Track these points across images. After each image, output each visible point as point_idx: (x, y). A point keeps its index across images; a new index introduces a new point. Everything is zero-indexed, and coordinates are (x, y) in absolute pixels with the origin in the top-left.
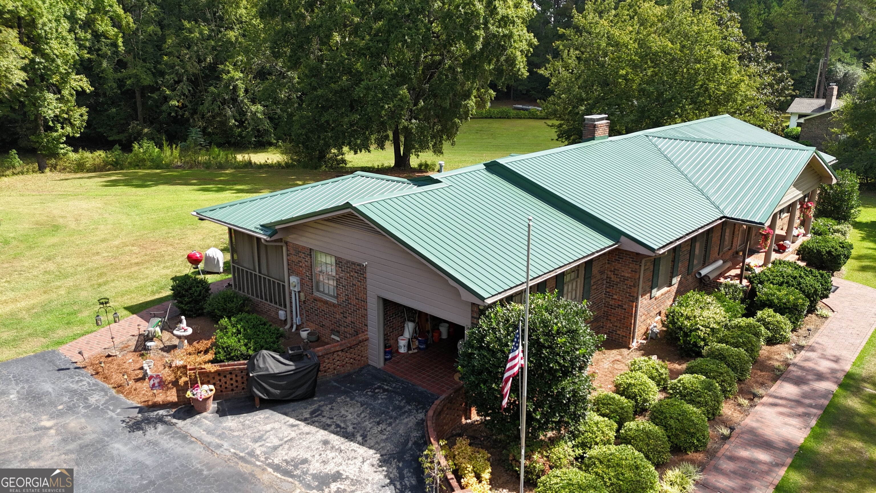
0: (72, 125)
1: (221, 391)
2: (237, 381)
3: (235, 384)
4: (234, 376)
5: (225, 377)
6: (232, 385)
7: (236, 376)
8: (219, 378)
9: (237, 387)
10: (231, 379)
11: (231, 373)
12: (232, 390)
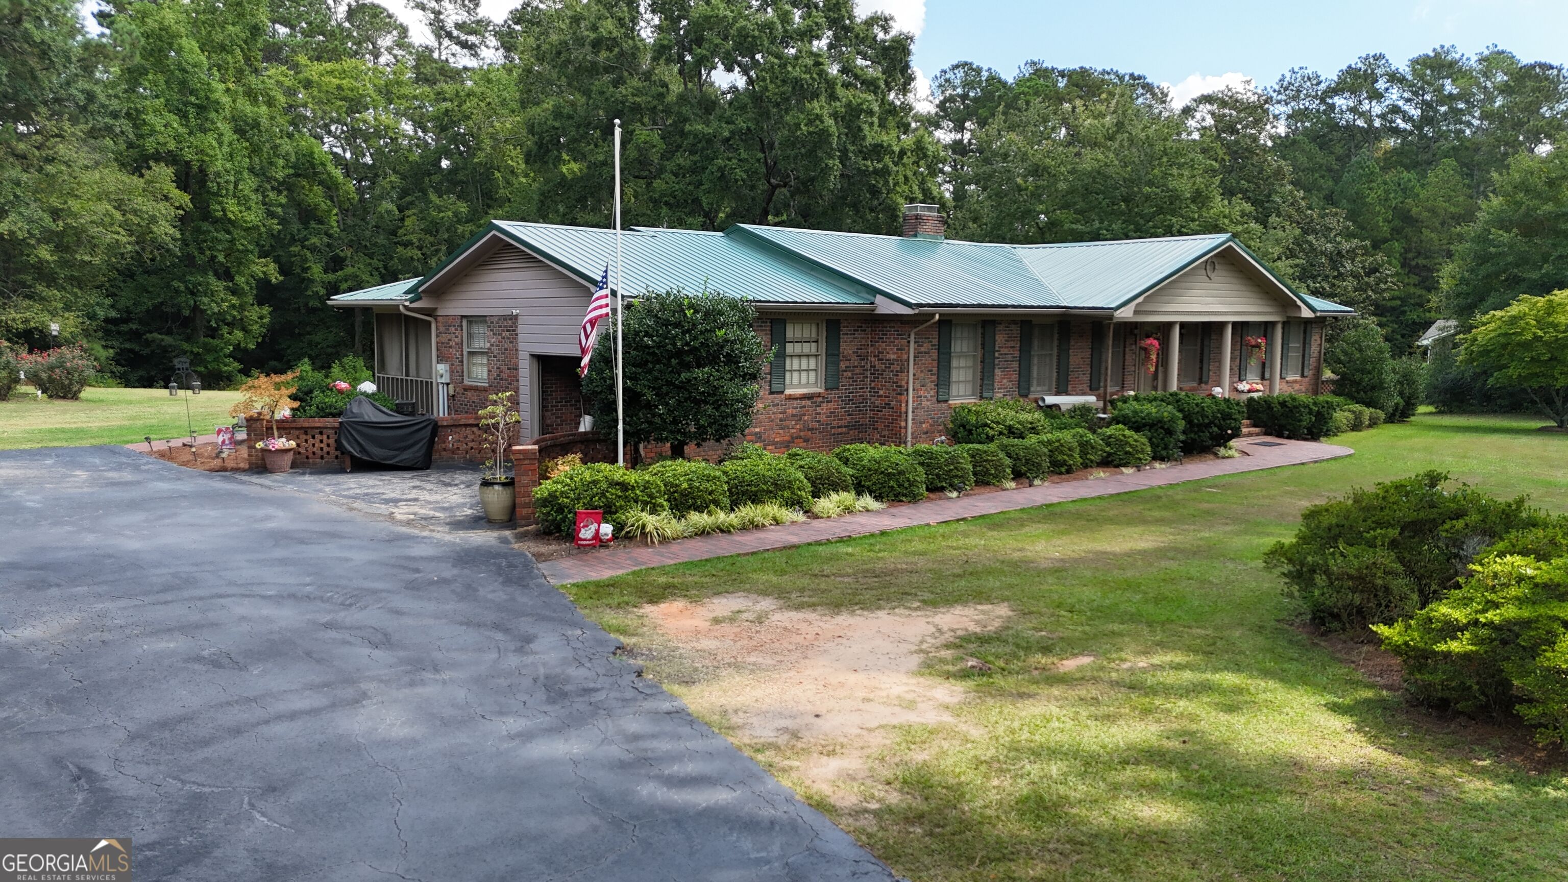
0: (244, 329)
1: (307, 458)
2: (328, 445)
3: (326, 449)
4: (325, 437)
5: (313, 437)
6: (322, 449)
7: (328, 437)
8: (305, 437)
9: (328, 453)
10: (321, 441)
11: (321, 433)
12: (322, 457)
